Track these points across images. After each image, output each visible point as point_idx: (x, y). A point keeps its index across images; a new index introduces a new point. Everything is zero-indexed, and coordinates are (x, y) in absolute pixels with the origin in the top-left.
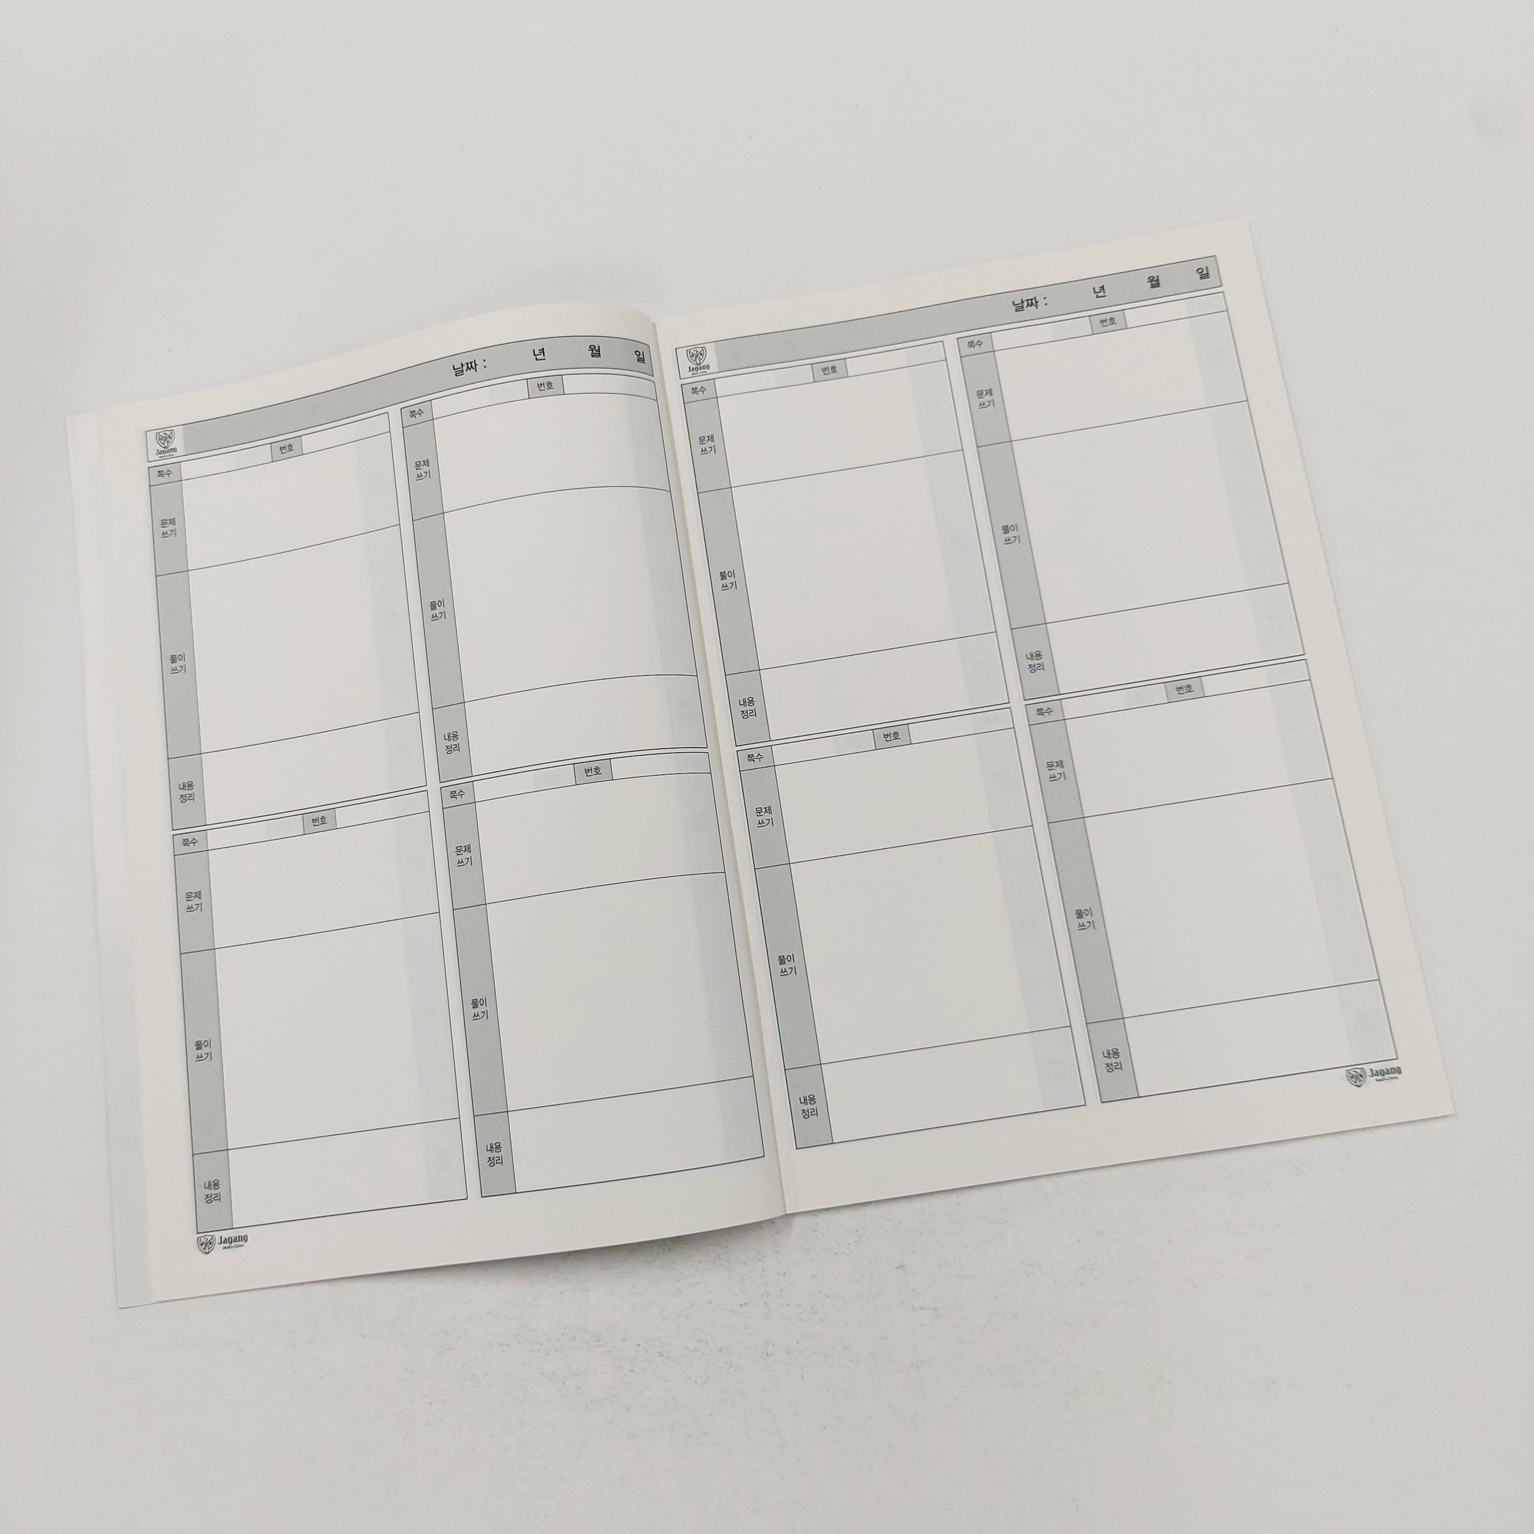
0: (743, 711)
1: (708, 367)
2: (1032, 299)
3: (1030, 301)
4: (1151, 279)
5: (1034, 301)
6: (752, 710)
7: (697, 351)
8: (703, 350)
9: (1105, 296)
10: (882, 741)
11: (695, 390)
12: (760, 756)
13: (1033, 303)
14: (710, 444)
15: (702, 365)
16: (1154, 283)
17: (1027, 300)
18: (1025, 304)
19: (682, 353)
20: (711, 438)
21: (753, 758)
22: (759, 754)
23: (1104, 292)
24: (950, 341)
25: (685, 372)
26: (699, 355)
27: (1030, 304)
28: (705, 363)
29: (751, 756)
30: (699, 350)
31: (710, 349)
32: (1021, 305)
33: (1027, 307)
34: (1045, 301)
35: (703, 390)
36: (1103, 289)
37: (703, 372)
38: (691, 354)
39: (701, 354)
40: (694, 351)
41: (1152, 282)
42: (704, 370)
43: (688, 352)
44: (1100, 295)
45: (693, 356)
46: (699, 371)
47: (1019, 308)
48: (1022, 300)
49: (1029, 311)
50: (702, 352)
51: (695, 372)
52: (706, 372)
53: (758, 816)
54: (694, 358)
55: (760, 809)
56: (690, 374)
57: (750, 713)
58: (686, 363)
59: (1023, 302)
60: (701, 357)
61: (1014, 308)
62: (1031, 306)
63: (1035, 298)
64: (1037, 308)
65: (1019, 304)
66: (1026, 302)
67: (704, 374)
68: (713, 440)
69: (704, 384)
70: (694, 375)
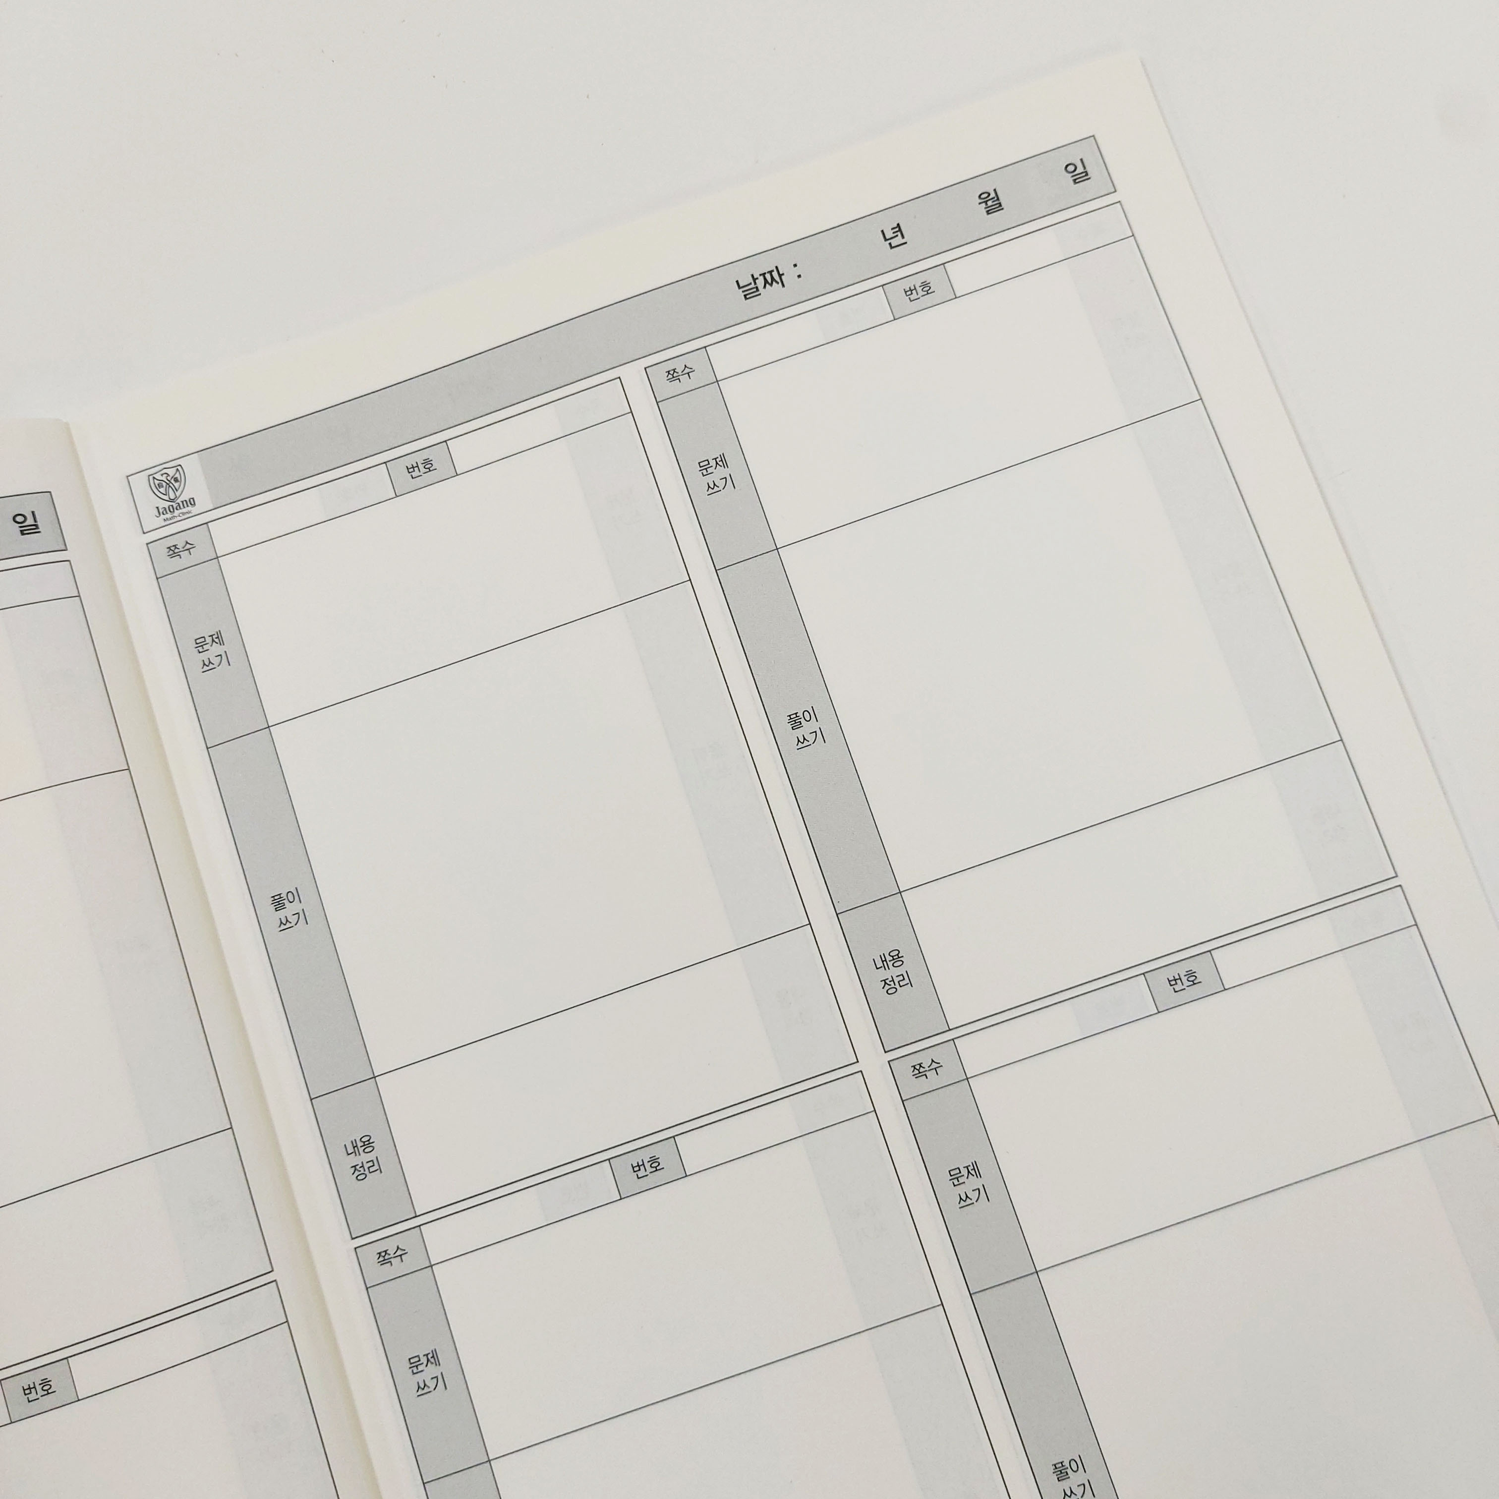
0: (355, 1166)
1: (192, 502)
2: (771, 272)
3: (768, 277)
4: (984, 198)
5: (775, 274)
6: (372, 1161)
7: (168, 475)
8: (177, 469)
9: (906, 243)
10: (629, 1181)
11: (173, 551)
12: (401, 1253)
13: (773, 278)
14: (216, 649)
15: (179, 501)
16: (990, 203)
17: (764, 274)
18: (760, 282)
19: (141, 484)
20: (217, 638)
21: (387, 1257)
22: (398, 1248)
23: (903, 237)
24: (633, 374)
25: (151, 520)
26: (172, 481)
27: (770, 281)
28: (185, 497)
29: (383, 1254)
30: (171, 472)
31: (192, 468)
32: (753, 285)
33: (765, 287)
34: (797, 271)
35: (189, 547)
36: (900, 230)
37: (183, 514)
38: (157, 482)
39: (176, 480)
40: (162, 475)
41: (986, 202)
42: (184, 510)
43: (151, 478)
44: (894, 242)
45: (160, 486)
46: (175, 515)
47: (750, 292)
48: (752, 276)
49: (773, 294)
50: (177, 475)
51: (169, 515)
52: (189, 512)
53: (414, 1374)
54: (162, 490)
55: (417, 1359)
56: (160, 521)
57: (369, 1168)
58: (149, 502)
59: (755, 280)
60: (177, 485)
61: (740, 293)
62: (771, 285)
63: (777, 267)
64: (783, 286)
65: (750, 284)
66: (762, 277)
67: (188, 515)
68: (222, 643)
69: (189, 537)
70: (168, 522)
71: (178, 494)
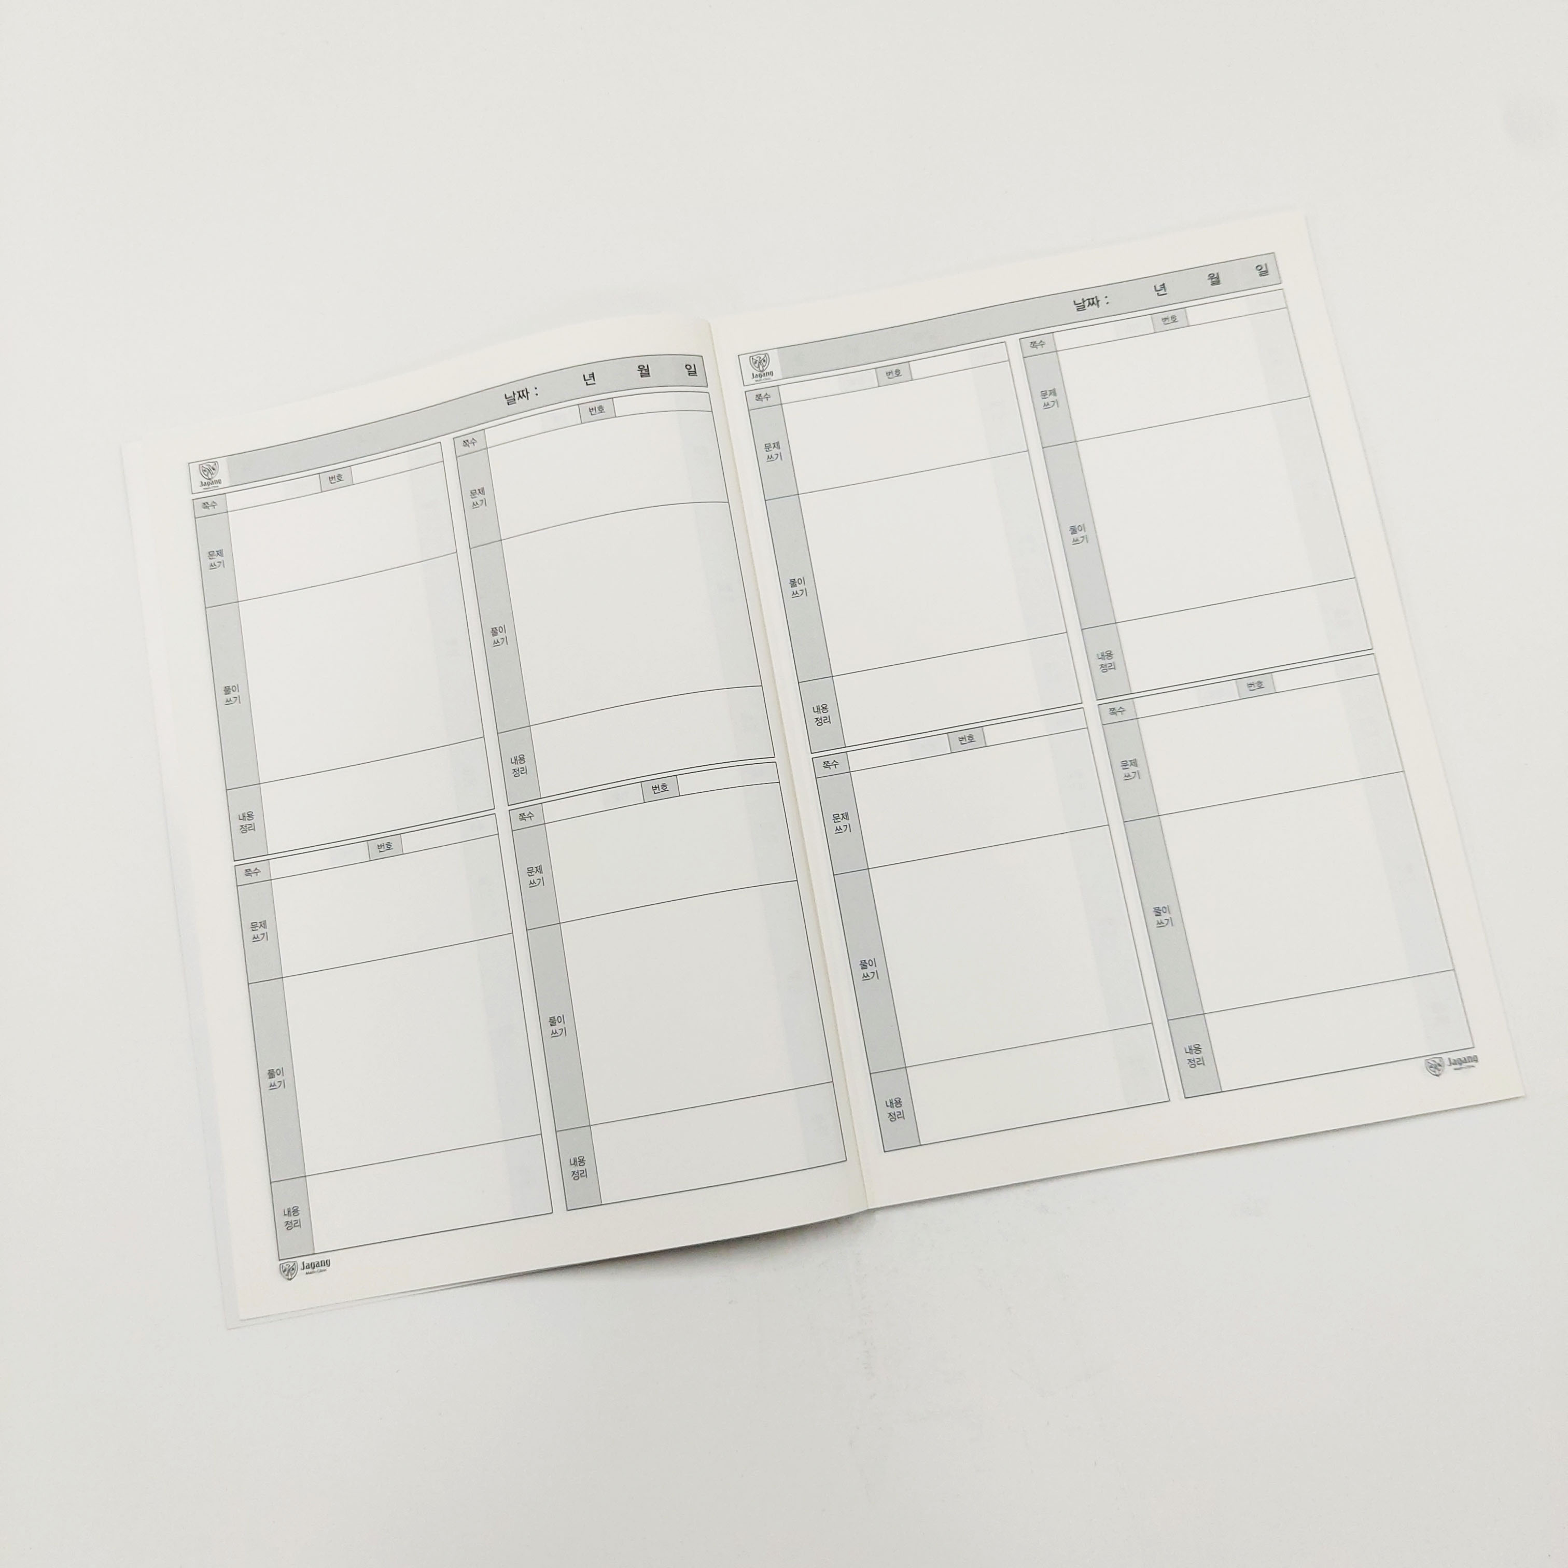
0: (817, 718)
1: (772, 373)
4: (1211, 276)
5: (1095, 300)
6: (826, 717)
7: (760, 358)
8: (765, 356)
9: (1166, 294)
10: (956, 745)
11: (759, 397)
14: (776, 451)
15: (765, 372)
16: (1214, 280)
17: (1089, 299)
18: (1087, 303)
19: (745, 360)
20: (777, 445)
22: (835, 761)
23: (1165, 290)
24: (1013, 341)
25: (749, 379)
26: (762, 361)
27: (1091, 303)
28: (768, 370)
29: (827, 763)
30: (762, 357)
31: (774, 356)
32: (1082, 304)
33: (1088, 306)
34: (1107, 300)
35: (767, 396)
36: (1164, 287)
37: (766, 379)
38: (754, 361)
39: (764, 361)
40: (757, 357)
42: (768, 377)
43: (751, 358)
44: (1161, 293)
45: (756, 363)
46: (762, 378)
47: (1080, 307)
48: (1083, 299)
49: (1091, 310)
50: (765, 359)
51: (758, 379)
53: (835, 822)
54: (757, 365)
55: (837, 815)
56: (753, 381)
57: (824, 720)
58: (749, 370)
59: (1084, 302)
60: (764, 363)
61: (1075, 307)
63: (1096, 297)
64: (1098, 307)
66: (1088, 301)
67: (768, 380)
68: (779, 448)
69: (769, 391)
70: (758, 382)
71: (764, 368)
